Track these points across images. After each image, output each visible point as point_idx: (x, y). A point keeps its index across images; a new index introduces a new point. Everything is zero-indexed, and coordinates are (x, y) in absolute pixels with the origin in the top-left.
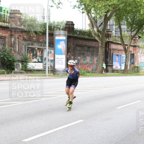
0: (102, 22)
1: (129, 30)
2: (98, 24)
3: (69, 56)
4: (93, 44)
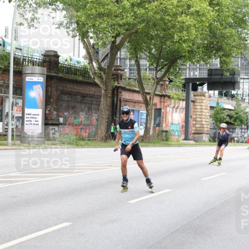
0: (107, 53)
1: (152, 67)
2: (101, 57)
3: (49, 111)
4: (91, 90)
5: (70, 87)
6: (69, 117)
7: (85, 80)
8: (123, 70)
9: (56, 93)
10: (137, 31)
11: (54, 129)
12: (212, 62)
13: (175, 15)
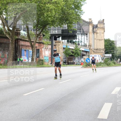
1: (35, 29)
2: (9, 24)
4: (5, 41)
7: (1, 36)
8: (20, 31)
12: (64, 26)
13: (45, 3)
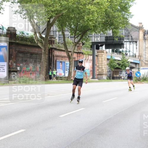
0: (45, 28)
1: (72, 36)
2: (41, 31)
3: (11, 63)
4: (36, 50)
5: (23, 49)
6: (23, 66)
7: (32, 44)
8: (55, 38)
9: (15, 52)
10: (63, 14)
11: (14, 74)
12: (108, 32)
13: (85, 5)
